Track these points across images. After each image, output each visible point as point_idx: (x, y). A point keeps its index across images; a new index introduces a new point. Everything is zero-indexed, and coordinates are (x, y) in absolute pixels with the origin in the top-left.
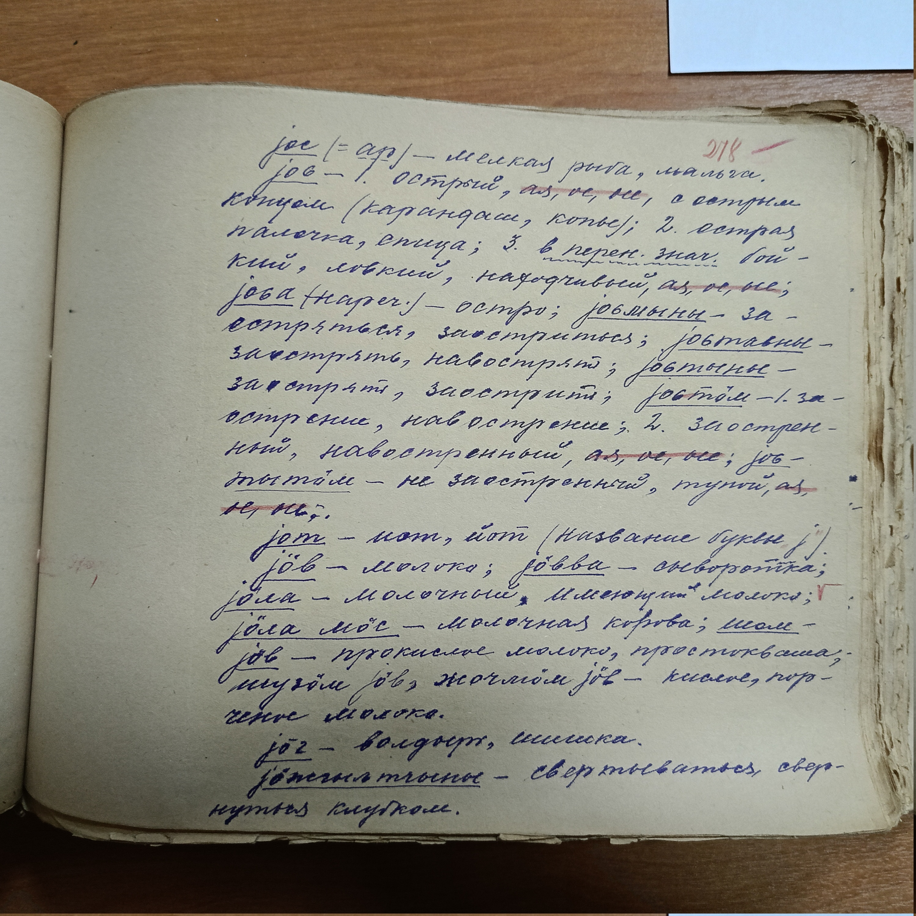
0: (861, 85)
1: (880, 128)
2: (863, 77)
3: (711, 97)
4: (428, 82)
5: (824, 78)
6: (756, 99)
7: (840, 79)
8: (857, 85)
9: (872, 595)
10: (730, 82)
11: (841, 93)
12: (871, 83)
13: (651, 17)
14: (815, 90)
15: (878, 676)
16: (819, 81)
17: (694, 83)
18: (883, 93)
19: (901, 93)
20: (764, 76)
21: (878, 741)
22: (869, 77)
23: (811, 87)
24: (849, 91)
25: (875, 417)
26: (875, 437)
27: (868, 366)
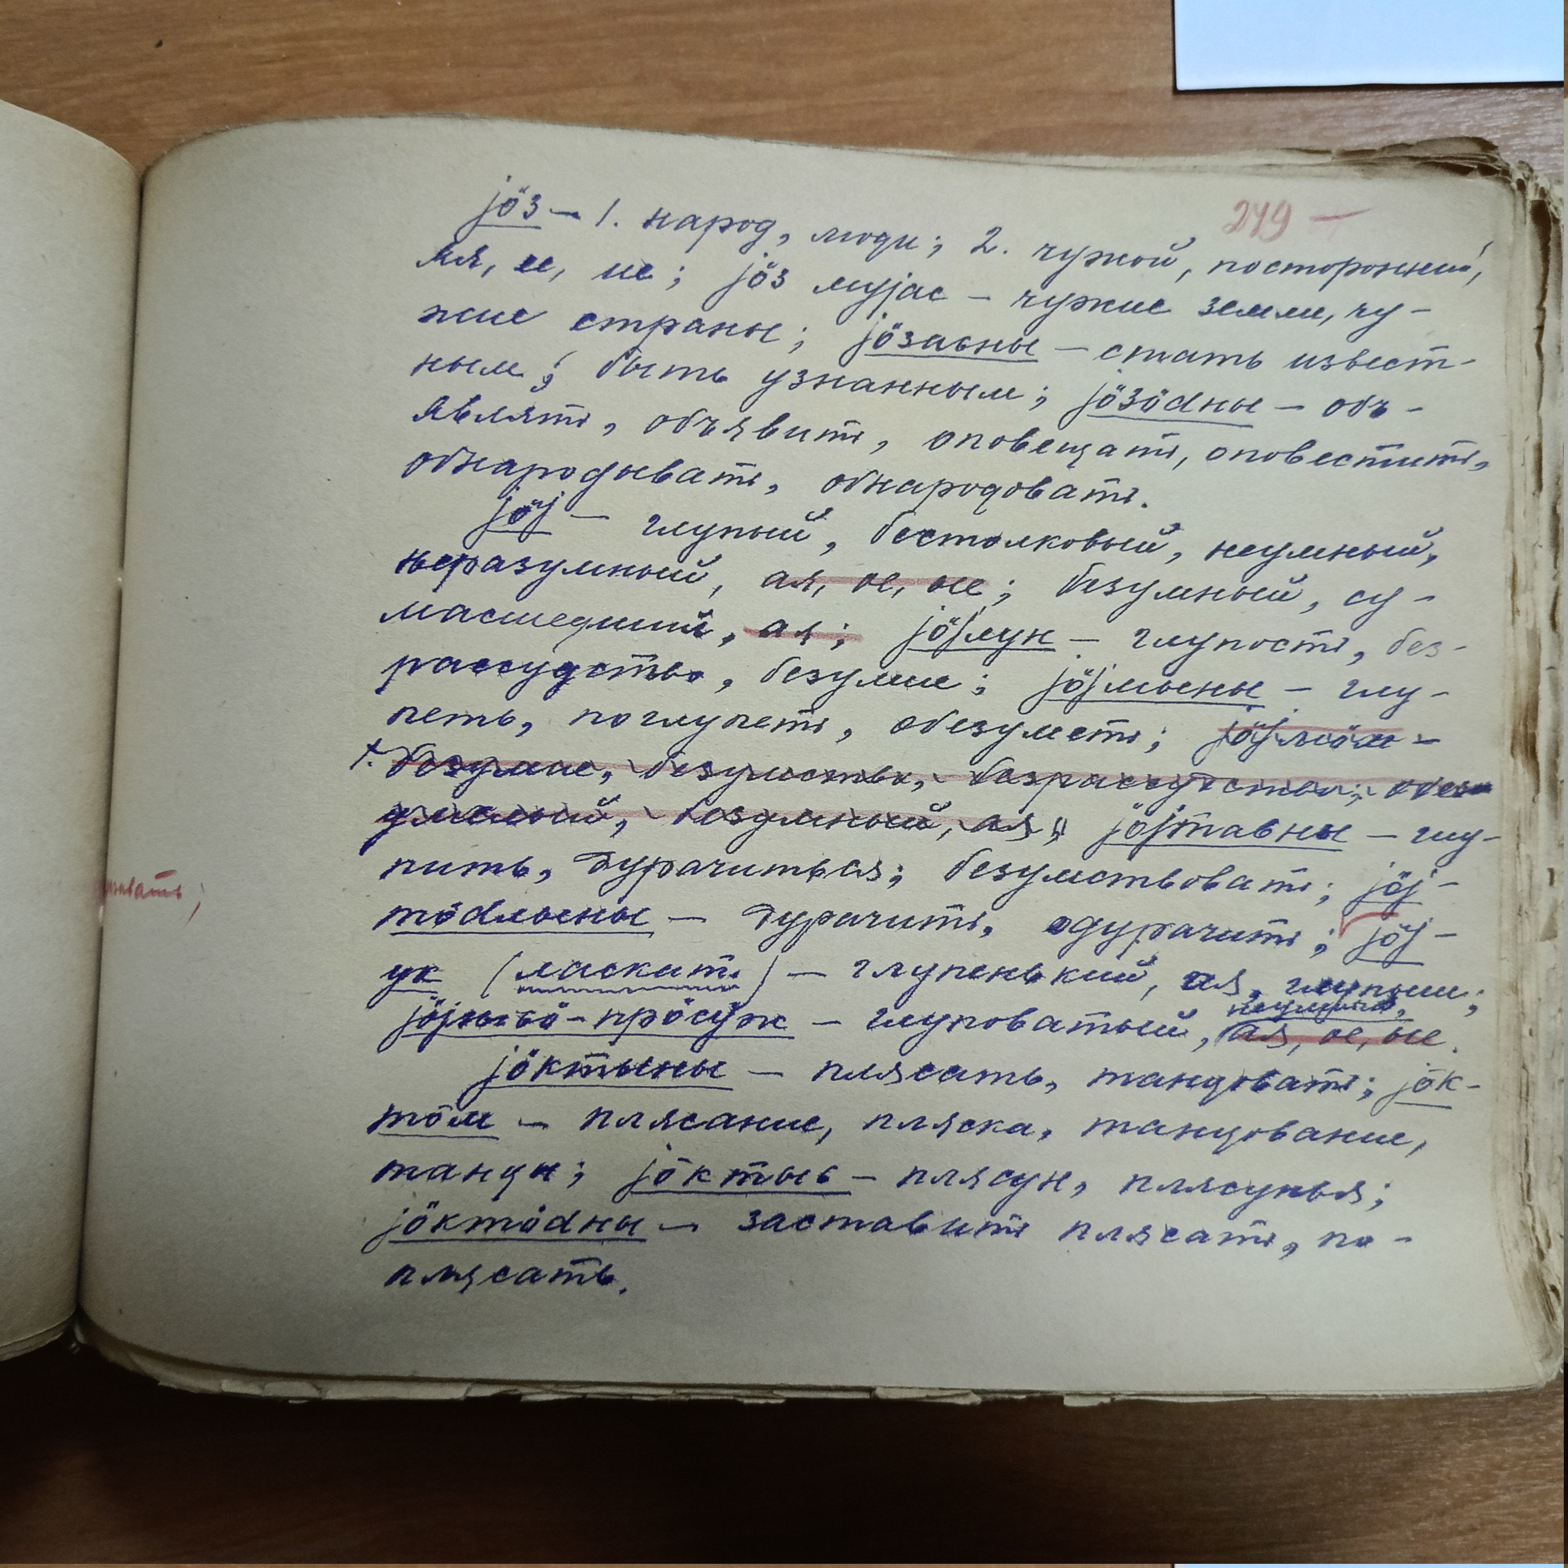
0: (1506, 108)
1: (1537, 185)
2: (1511, 94)
3: (1247, 131)
4: (758, 108)
5: (1443, 96)
6: (1325, 133)
7: (1471, 98)
8: (1501, 108)
9: (1516, 987)
10: (1281, 104)
11: (1472, 122)
12: (1524, 104)
14: (1427, 119)
15: (1527, 1126)
16: (1434, 103)
17: (1217, 105)
18: (1546, 122)
21: (1526, 1236)
22: (1521, 94)
23: (1422, 113)
24: (1486, 118)
25: (1524, 682)
26: (1523, 716)
27: (1513, 595)
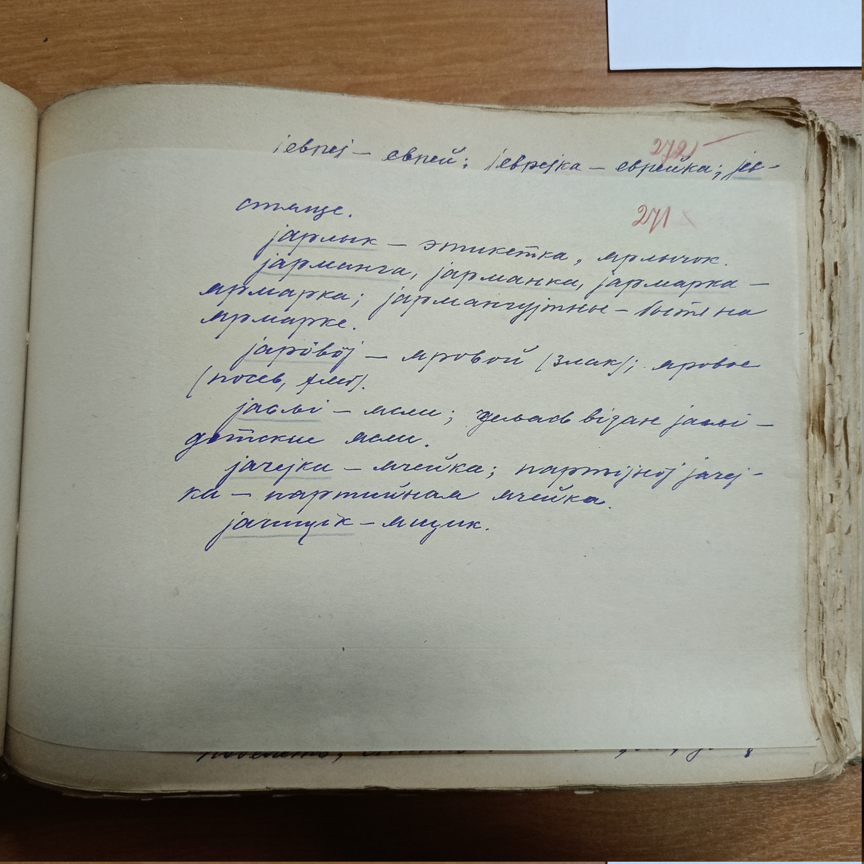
0: (787, 81)
1: (819, 123)
2: (789, 74)
3: (648, 93)
5: (753, 74)
6: (690, 94)
7: (768, 75)
8: (784, 81)
9: (817, 560)
10: (666, 78)
11: (769, 89)
12: (796, 80)
13: (591, 17)
14: (744, 86)
15: (822, 635)
16: (748, 78)
17: (631, 78)
18: (808, 89)
19: (824, 89)
20: (698, 72)
21: (823, 695)
22: (794, 74)
23: (741, 83)
24: (776, 87)
25: (817, 393)
26: (818, 411)
27: (812, 345)
